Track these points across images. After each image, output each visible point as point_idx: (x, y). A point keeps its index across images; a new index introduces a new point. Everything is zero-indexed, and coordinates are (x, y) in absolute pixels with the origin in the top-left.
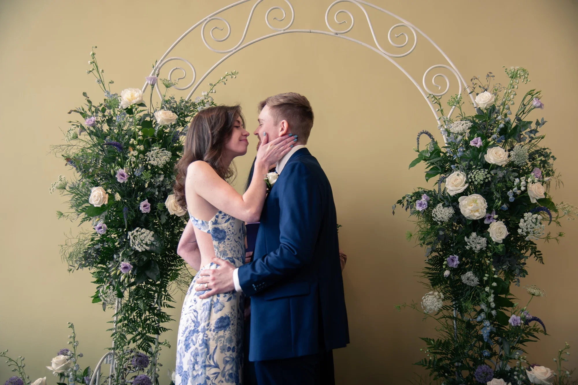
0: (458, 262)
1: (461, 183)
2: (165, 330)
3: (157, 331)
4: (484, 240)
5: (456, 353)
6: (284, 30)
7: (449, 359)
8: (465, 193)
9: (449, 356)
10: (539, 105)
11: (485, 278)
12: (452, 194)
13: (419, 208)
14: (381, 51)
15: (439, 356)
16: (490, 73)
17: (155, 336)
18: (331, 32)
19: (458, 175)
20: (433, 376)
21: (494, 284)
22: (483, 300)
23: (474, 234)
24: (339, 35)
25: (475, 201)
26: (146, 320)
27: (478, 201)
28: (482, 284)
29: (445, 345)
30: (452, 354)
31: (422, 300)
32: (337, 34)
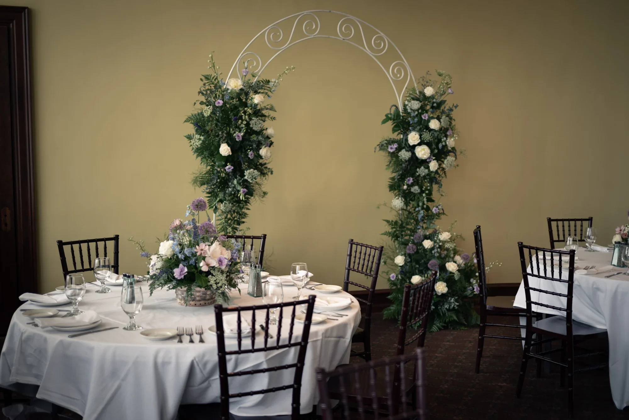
0: (412, 181)
1: (417, 139)
2: (244, 222)
3: (239, 224)
4: (427, 170)
5: (402, 226)
6: (314, 36)
7: (398, 231)
8: (419, 144)
9: (398, 229)
10: (452, 92)
11: (423, 189)
12: (411, 144)
13: (390, 150)
14: (368, 51)
15: (394, 229)
16: (429, 71)
17: (238, 226)
18: (341, 38)
19: (416, 134)
20: (393, 240)
21: (427, 192)
22: (421, 201)
23: (422, 168)
24: (345, 41)
25: (424, 150)
26: (235, 218)
27: (426, 150)
28: (422, 192)
29: (396, 223)
30: (400, 228)
31: (392, 202)
32: (344, 39)
